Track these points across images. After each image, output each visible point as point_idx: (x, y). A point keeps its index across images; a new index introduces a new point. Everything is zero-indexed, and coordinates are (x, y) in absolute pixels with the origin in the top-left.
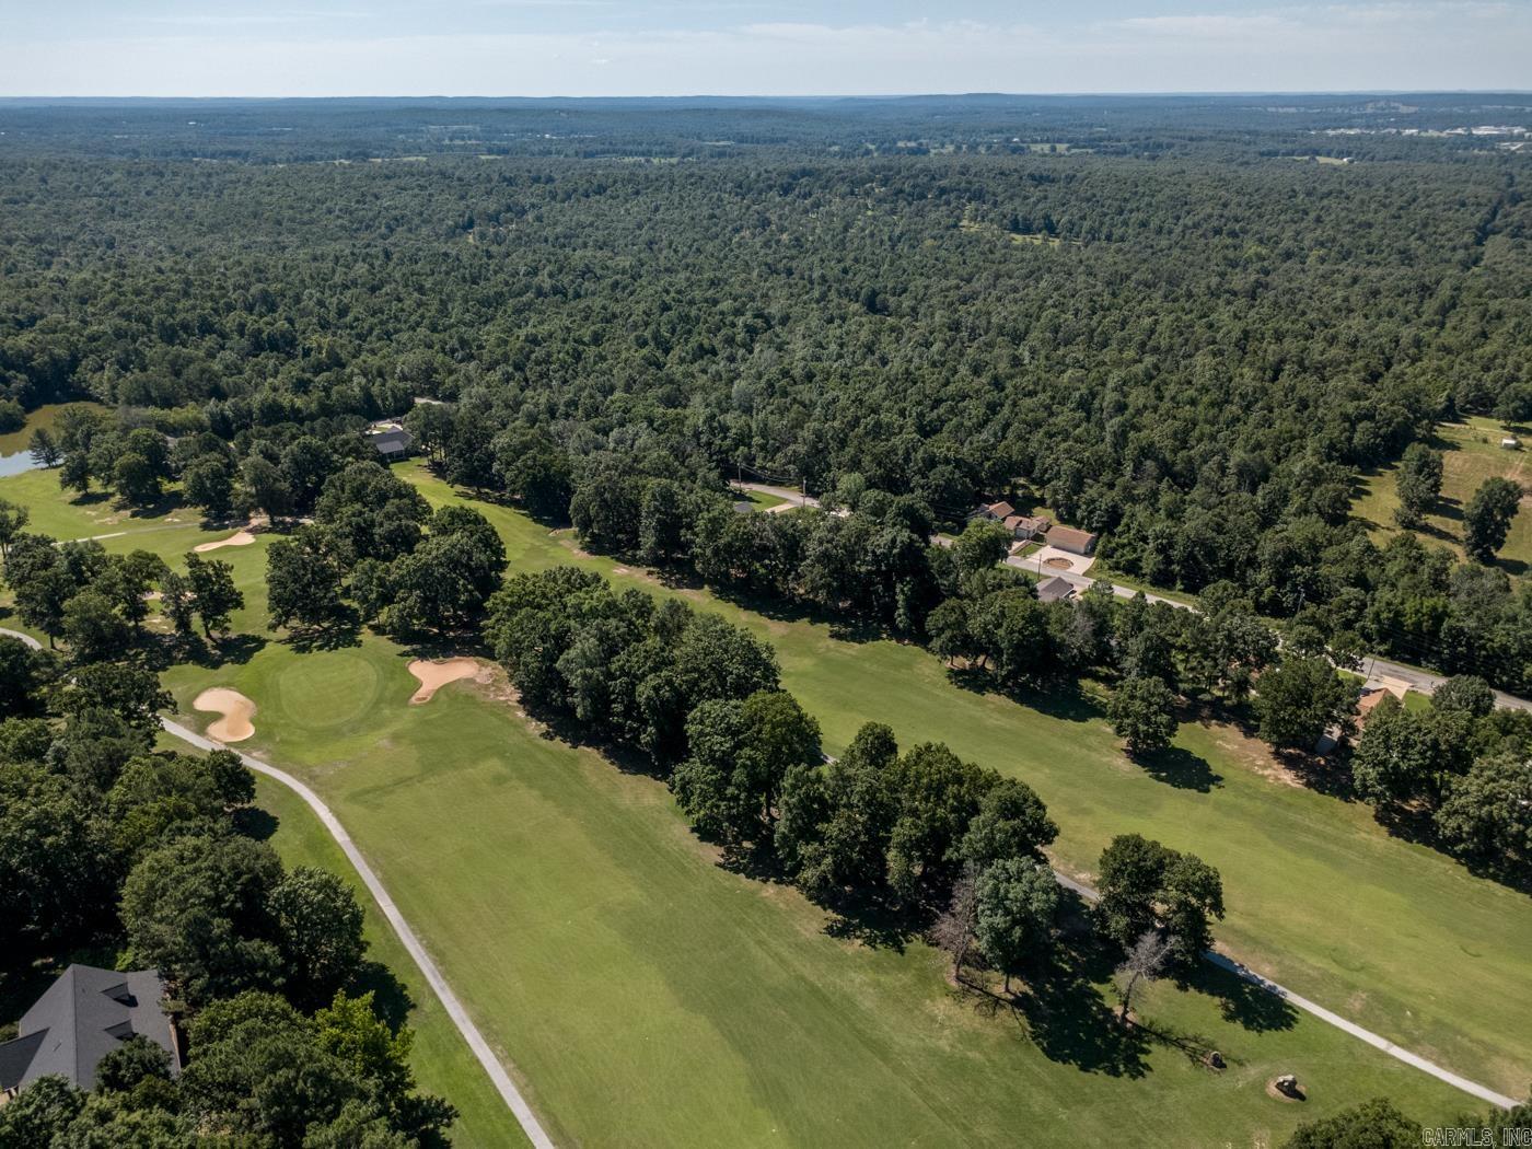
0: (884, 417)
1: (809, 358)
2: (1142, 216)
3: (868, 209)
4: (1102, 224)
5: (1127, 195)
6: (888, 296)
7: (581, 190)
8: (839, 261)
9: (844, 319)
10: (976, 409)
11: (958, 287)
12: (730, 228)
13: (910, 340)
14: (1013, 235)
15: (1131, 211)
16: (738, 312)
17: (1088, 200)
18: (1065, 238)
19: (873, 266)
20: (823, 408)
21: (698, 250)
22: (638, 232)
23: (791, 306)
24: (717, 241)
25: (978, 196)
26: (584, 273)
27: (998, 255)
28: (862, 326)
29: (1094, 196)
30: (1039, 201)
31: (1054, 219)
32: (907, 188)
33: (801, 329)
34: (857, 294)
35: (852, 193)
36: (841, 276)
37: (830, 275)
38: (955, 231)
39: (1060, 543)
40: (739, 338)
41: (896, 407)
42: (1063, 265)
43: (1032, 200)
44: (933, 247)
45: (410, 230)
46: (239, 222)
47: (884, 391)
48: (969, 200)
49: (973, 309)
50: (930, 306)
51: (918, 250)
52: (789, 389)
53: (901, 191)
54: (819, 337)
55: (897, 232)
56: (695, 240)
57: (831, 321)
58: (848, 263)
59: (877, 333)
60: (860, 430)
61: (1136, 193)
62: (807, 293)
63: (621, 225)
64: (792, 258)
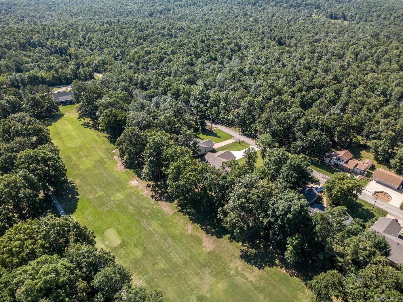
0: (285, 97)
1: (252, 64)
2: (378, 13)
3: (280, 11)
4: (363, 16)
5: (372, 6)
6: (286, 39)
7: (189, 4)
8: (269, 27)
9: (269, 47)
10: (329, 93)
11: (313, 37)
12: (234, 16)
13: (295, 57)
14: (330, 20)
15: (374, 12)
16: (229, 44)
17: (357, 8)
18: (349, 21)
19: (281, 29)
20: (255, 89)
21: (222, 23)
22: (204, 17)
23: (249, 42)
24: (229, 20)
25: (318, 7)
26: (181, 29)
27: (326, 26)
28: (276, 51)
29: (359, 6)
30: (340, 8)
31: (346, 14)
32: (294, 4)
33: (251, 51)
34: (275, 39)
35: (276, 6)
36: (269, 31)
37: (265, 32)
38: (310, 18)
39: (380, 180)
40: (227, 54)
41: (290, 90)
42: (352, 29)
43: (337, 8)
44: (303, 23)
45: (133, 15)
46: (83, 12)
47: (284, 82)
48: (315, 8)
49: (319, 45)
50: (302, 43)
51: (297, 24)
52: (241, 77)
53: (292, 5)
54: (258, 54)
55: (290, 18)
56: (221, 19)
57: (264, 48)
58: (272, 27)
59: (281, 53)
60: (271, 103)
61: (375, 6)
62: (256, 37)
63: (198, 15)
64: (253, 26)
